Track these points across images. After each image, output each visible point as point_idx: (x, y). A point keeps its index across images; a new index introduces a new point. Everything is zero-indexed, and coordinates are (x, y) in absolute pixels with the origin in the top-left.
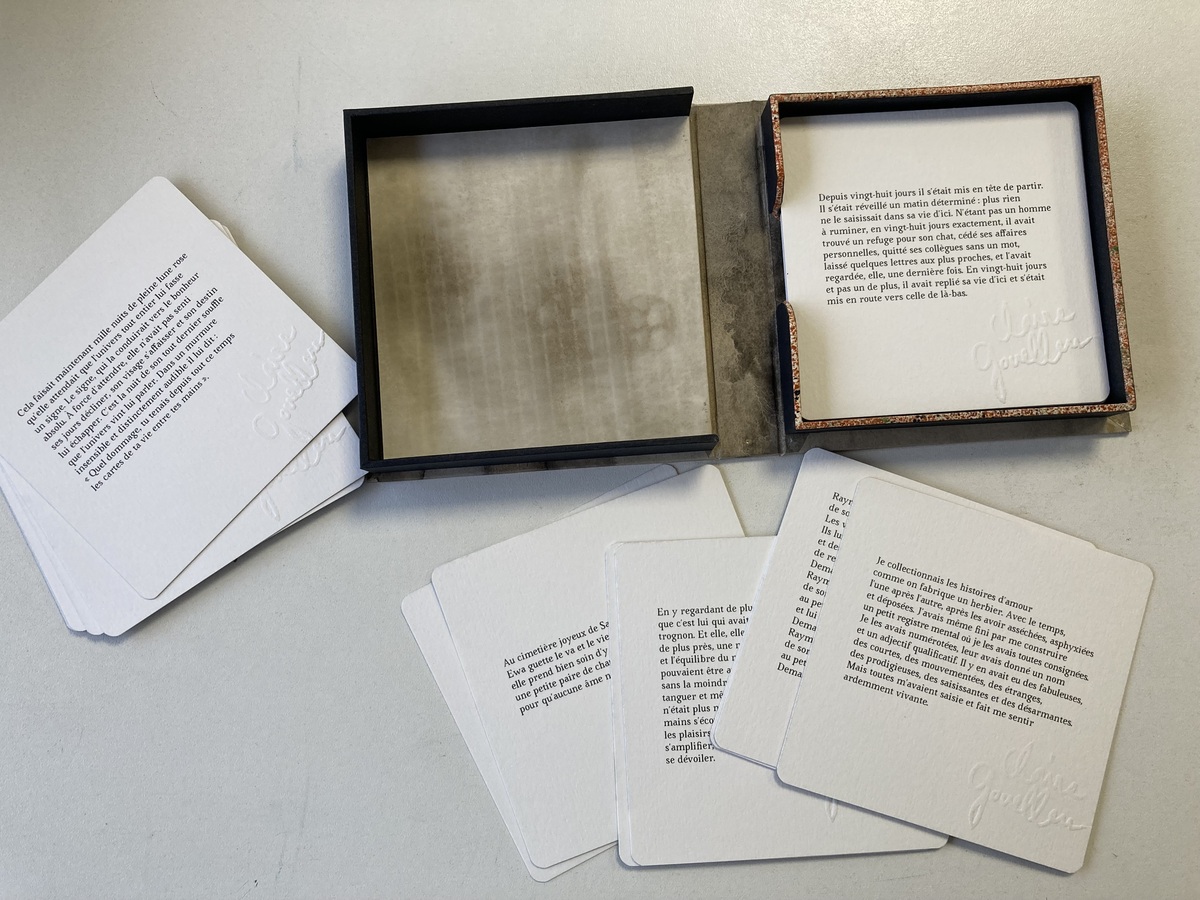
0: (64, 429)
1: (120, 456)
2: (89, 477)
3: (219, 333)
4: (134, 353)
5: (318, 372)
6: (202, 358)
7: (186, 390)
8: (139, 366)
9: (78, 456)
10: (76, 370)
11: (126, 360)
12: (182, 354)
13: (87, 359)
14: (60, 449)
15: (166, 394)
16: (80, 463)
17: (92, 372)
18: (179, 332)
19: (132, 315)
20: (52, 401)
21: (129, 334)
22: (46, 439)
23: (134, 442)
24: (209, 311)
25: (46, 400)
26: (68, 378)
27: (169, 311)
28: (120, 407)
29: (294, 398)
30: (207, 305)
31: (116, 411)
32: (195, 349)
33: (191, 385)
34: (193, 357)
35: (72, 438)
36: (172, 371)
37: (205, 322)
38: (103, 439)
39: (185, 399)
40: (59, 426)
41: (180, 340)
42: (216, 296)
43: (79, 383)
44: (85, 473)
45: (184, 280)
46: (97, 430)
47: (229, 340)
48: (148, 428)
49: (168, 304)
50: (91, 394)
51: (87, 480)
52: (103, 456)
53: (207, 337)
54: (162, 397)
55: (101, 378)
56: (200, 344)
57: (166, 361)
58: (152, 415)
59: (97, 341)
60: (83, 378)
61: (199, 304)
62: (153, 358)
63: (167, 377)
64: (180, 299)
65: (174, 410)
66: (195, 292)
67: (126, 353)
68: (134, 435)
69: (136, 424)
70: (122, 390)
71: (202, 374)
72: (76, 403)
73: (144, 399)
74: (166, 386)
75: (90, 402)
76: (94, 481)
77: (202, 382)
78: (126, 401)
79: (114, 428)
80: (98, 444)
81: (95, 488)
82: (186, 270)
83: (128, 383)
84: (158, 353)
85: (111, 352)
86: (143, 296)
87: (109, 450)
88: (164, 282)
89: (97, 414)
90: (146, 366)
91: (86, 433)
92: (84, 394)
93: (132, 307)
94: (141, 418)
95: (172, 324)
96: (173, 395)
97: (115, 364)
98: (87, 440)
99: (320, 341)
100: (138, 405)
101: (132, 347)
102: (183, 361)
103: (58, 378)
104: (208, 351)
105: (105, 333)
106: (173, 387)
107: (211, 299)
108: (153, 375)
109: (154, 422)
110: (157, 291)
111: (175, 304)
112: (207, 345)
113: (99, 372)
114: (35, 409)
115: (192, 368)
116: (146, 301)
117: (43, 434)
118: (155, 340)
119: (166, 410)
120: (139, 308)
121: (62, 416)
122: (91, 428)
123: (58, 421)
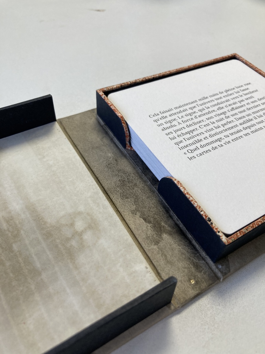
0: (175, 128)
1: (209, 147)
2: (187, 152)
4: (221, 108)
6: (262, 119)
7: (253, 129)
8: (224, 113)
9: (181, 142)
10: (187, 107)
11: (216, 110)
12: (250, 114)
13: (194, 105)
14: (171, 136)
15: (240, 128)
16: (181, 145)
17: (195, 110)
18: (248, 106)
19: (221, 95)
20: (170, 116)
21: (219, 101)
22: (163, 130)
23: (218, 143)
25: (167, 114)
26: (181, 109)
27: (242, 98)
28: (211, 127)
31: (208, 128)
32: (258, 114)
33: (256, 127)
34: (257, 117)
35: (179, 133)
36: (244, 119)
38: (199, 138)
39: (252, 132)
40: (172, 126)
41: (248, 109)
43: (188, 112)
44: (185, 150)
45: (250, 91)
46: (195, 133)
48: (229, 139)
49: (241, 96)
50: (194, 118)
51: (185, 153)
52: (198, 145)
54: (238, 128)
55: (201, 113)
56: (261, 113)
57: (240, 115)
58: (232, 134)
59: (200, 100)
60: (190, 111)
61: (259, 100)
62: (233, 112)
63: (241, 121)
64: (248, 96)
65: (246, 135)
66: (257, 96)
67: (216, 107)
68: (219, 140)
69: (221, 136)
70: (213, 120)
71: (263, 124)
72: (184, 119)
73: (226, 127)
74: (241, 124)
75: (193, 121)
76: (190, 155)
78: (215, 125)
79: (207, 135)
80: (196, 139)
81: (191, 159)
82: (251, 88)
83: (217, 118)
84: (236, 111)
85: (208, 105)
86: (227, 91)
87: (202, 143)
88: (239, 89)
89: (197, 126)
90: (228, 114)
91: (188, 133)
92: (189, 117)
93: (221, 93)
94: (224, 134)
95: (243, 103)
96: (244, 129)
97: (210, 110)
98: (188, 136)
100: (222, 128)
101: (221, 106)
102: (251, 117)
103: (176, 108)
105: (205, 98)
106: (245, 126)
108: (232, 119)
109: (232, 137)
110: (235, 91)
111: (245, 97)
113: (200, 111)
114: (160, 117)
115: (256, 121)
116: (229, 92)
117: (162, 127)
118: (234, 106)
119: (241, 134)
120: (225, 94)
121: (174, 123)
122: (192, 131)
123: (172, 124)
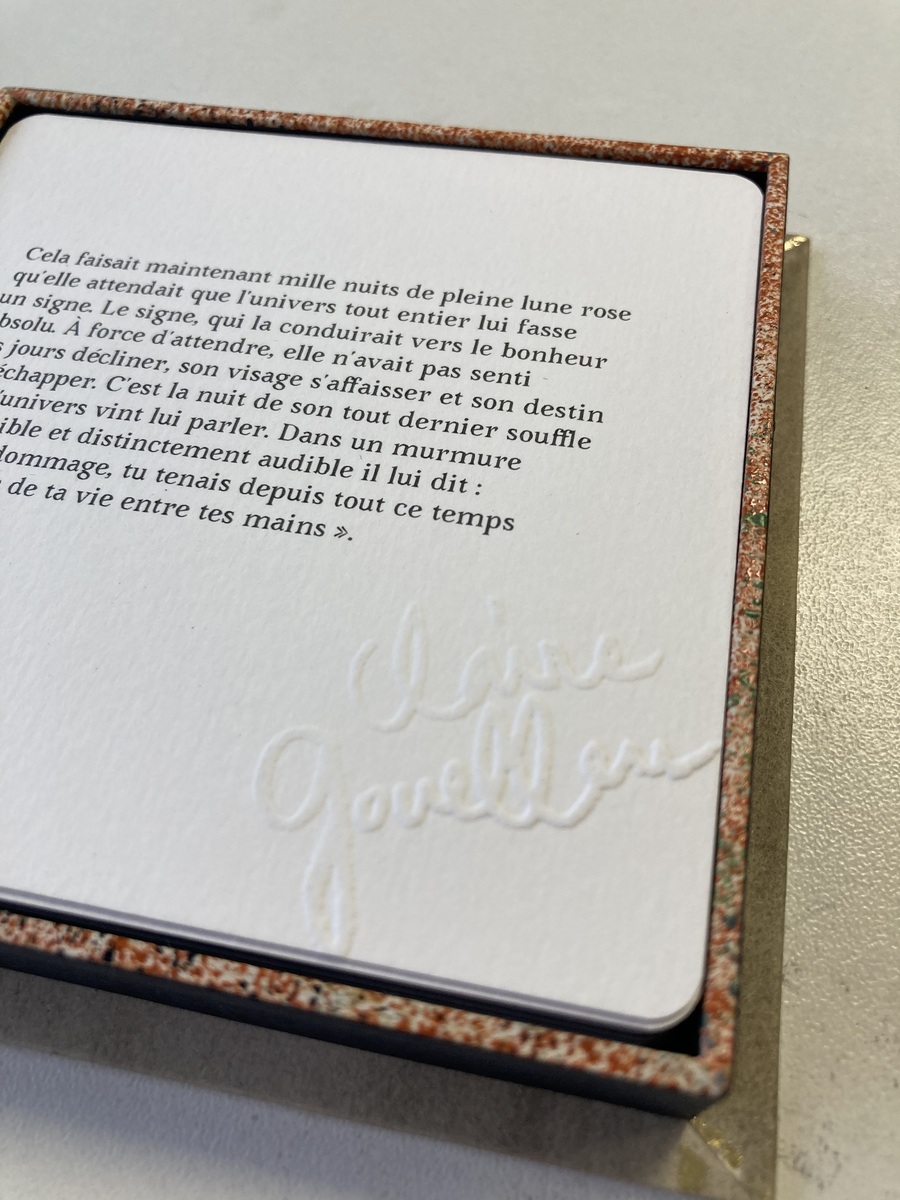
0: (32, 338)
1: (12, 474)
3: (491, 491)
4: (309, 354)
5: (578, 820)
6: (394, 494)
7: (282, 509)
8: (279, 381)
10: (190, 283)
11: (278, 350)
12: (375, 446)
13: (235, 287)
15: (237, 473)
17: (207, 309)
18: (430, 409)
19: (397, 304)
20: (93, 284)
21: (346, 322)
23: (66, 479)
24: (534, 437)
26: (165, 280)
27: (467, 361)
28: (148, 404)
29: (443, 800)
30: (547, 425)
31: (135, 401)
32: (408, 465)
33: (307, 512)
34: (385, 474)
35: (16, 361)
36: (314, 451)
37: (498, 446)
38: (39, 417)
39: (254, 520)
40: (36, 325)
41: (409, 421)
42: (582, 429)
43: (164, 303)
45: (564, 346)
46: (65, 393)
47: (489, 524)
48: (121, 488)
49: (479, 348)
50: (150, 336)
53: (461, 471)
54: (227, 470)
55: (203, 331)
56: (431, 469)
57: (334, 425)
58: (164, 476)
59: (288, 280)
60: (184, 304)
61: (535, 408)
62: (322, 397)
63: (293, 449)
64: (515, 366)
65: (208, 514)
66: (554, 384)
67: (296, 341)
68: (83, 470)
69: (117, 459)
70: (195, 383)
71: (352, 518)
72: (110, 322)
73: (200, 437)
74: (265, 462)
75: (128, 346)
77: (330, 531)
78: (170, 407)
79: (79, 424)
80: (27, 415)
82: (592, 337)
83: (222, 384)
84: (339, 400)
85: (276, 316)
86: (462, 297)
87: (19, 444)
88: (528, 313)
90: (289, 395)
91: (39, 379)
92: (144, 325)
93: (417, 292)
94: (139, 459)
95: (437, 384)
96: (250, 488)
97: (258, 337)
98: (25, 389)
99: (684, 761)
100: (176, 435)
101: (318, 343)
102: (359, 461)
103: (154, 267)
104: (425, 496)
105: (319, 282)
106: (271, 477)
107: (566, 423)
108: (273, 420)
109: (149, 489)
110: (495, 314)
111: (495, 362)
112: (441, 483)
113: (215, 322)
114: (55, 269)
115: (354, 486)
116: (451, 308)
118: (368, 375)
119: (197, 498)
120: (432, 305)
121: (64, 319)
122: (60, 381)
123: (48, 318)
